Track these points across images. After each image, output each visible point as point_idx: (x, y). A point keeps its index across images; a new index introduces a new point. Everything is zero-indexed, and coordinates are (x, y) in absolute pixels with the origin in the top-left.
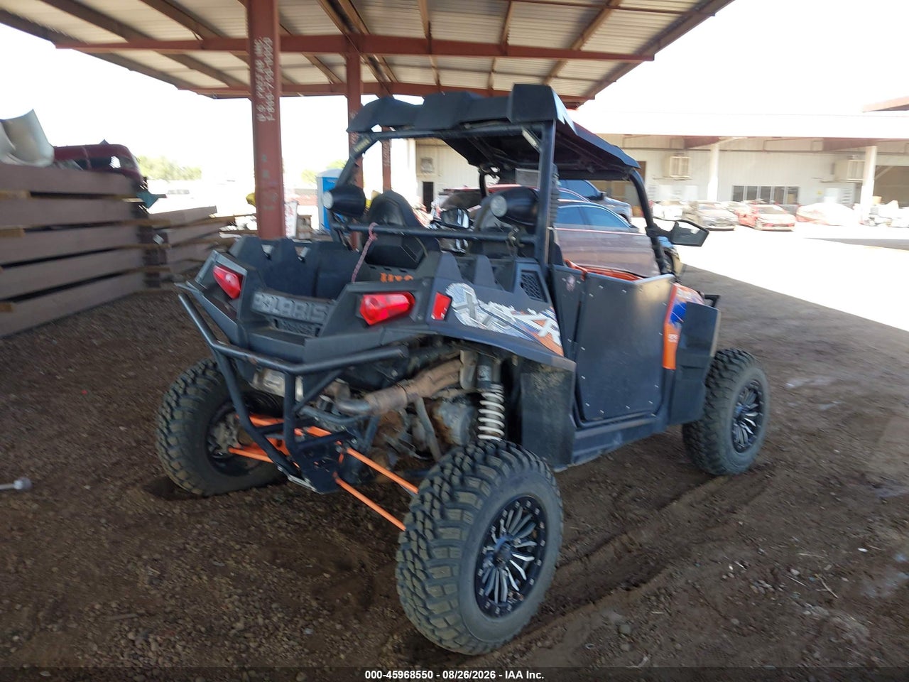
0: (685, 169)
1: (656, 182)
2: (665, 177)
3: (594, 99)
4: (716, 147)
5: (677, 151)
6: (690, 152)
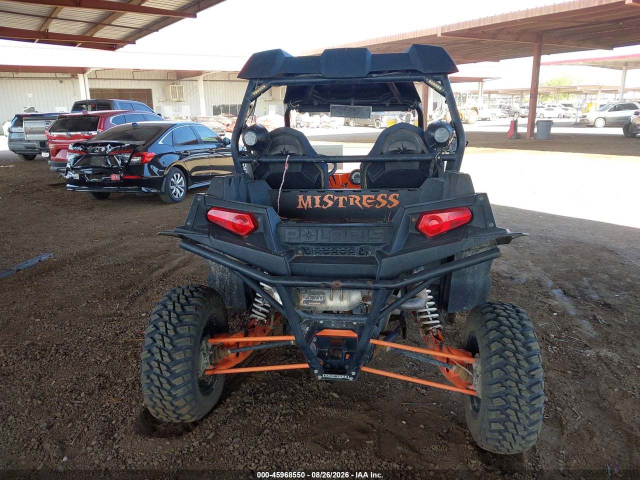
0: (181, 94)
1: (161, 104)
2: (167, 100)
3: (135, 44)
4: (201, 78)
5: (173, 81)
6: (182, 82)
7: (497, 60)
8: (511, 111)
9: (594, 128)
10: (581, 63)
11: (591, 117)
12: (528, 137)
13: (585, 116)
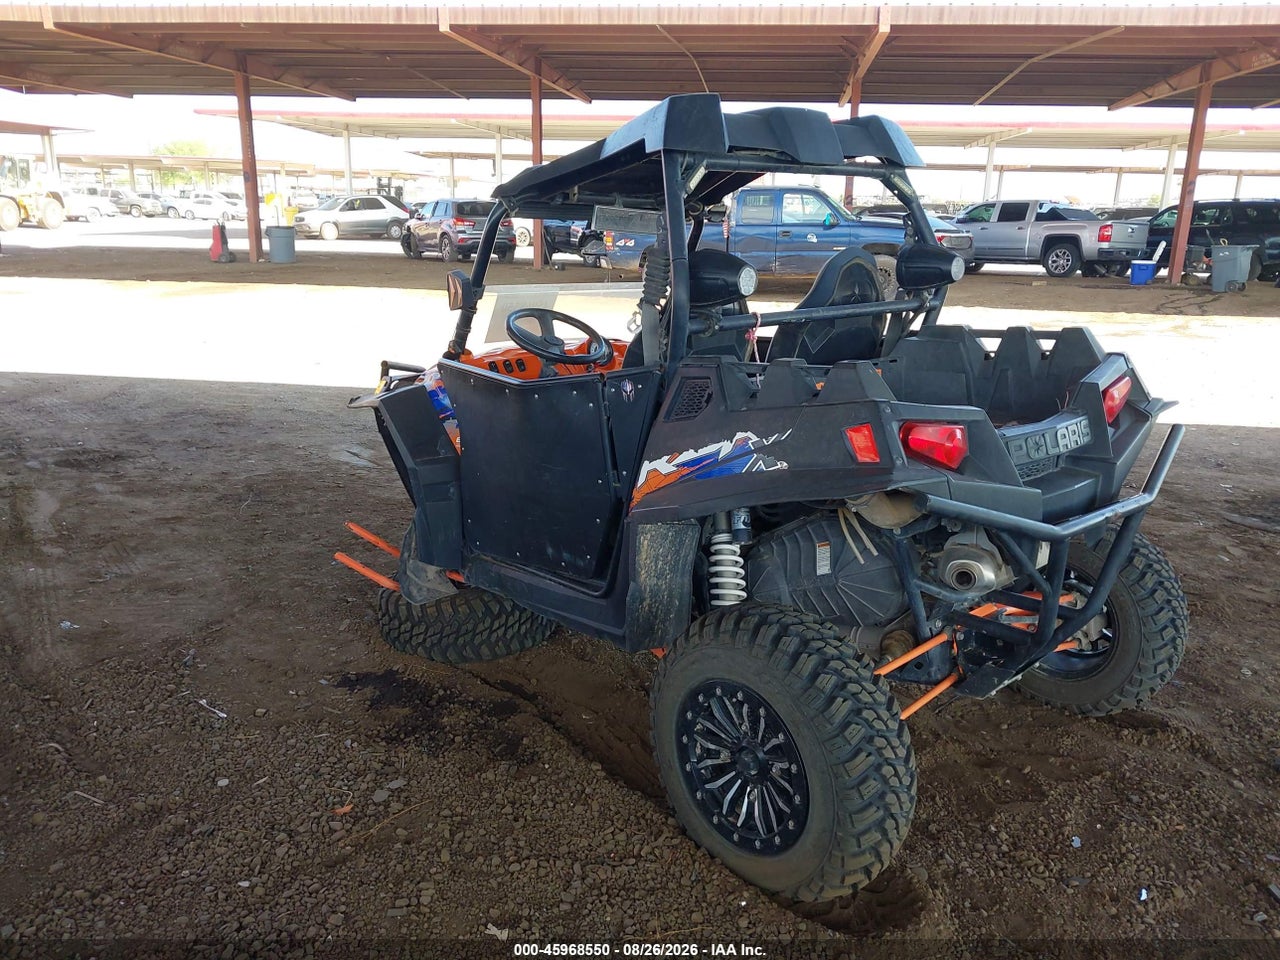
7: (129, 94)
8: (121, 201)
9: (321, 241)
10: (279, 118)
11: (313, 220)
12: (253, 257)
13: (302, 219)
